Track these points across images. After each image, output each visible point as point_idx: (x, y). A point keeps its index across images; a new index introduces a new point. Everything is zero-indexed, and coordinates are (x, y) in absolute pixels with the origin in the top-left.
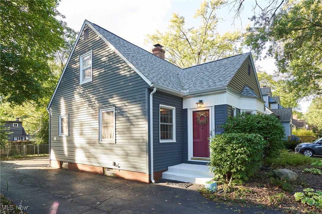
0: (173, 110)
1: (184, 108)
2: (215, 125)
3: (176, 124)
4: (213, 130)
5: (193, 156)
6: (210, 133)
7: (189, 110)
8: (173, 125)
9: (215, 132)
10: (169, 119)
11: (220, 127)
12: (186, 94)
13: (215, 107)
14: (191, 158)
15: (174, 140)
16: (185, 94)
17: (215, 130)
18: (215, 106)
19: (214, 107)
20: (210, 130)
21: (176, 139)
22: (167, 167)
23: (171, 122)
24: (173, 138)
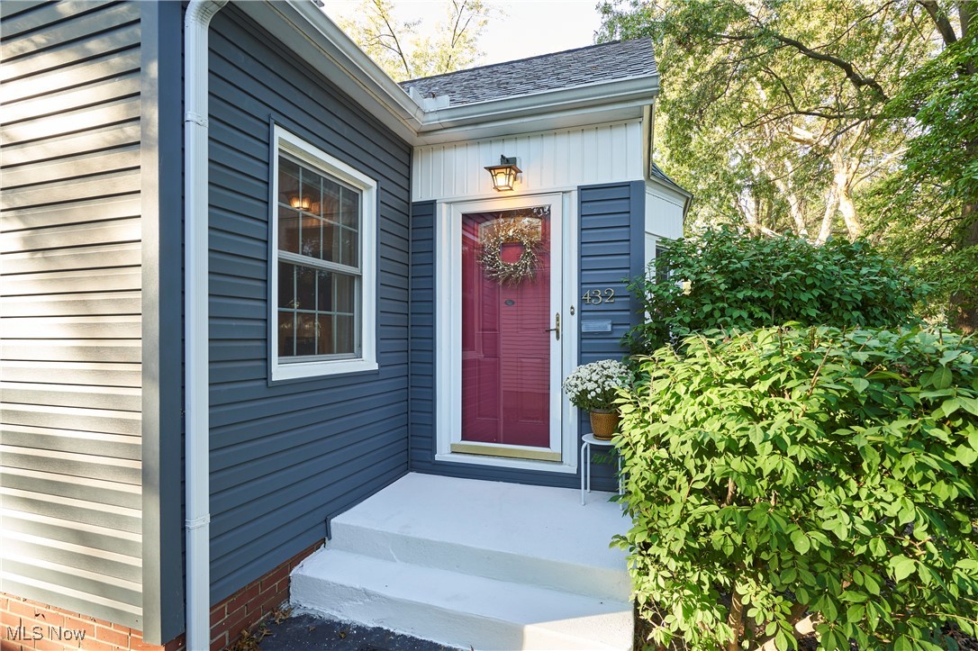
0: (365, 194)
1: (417, 196)
2: (581, 284)
3: (381, 271)
4: (567, 311)
5: (463, 439)
6: (553, 326)
7: (444, 206)
8: (360, 277)
9: (580, 319)
10: (340, 244)
11: (606, 297)
12: (433, 120)
13: (580, 196)
14: (452, 445)
15: (367, 361)
16: (431, 117)
17: (581, 311)
18: (582, 189)
19: (575, 195)
20: (555, 308)
21: (380, 354)
22: (326, 522)
23: (353, 257)
24: (360, 346)
